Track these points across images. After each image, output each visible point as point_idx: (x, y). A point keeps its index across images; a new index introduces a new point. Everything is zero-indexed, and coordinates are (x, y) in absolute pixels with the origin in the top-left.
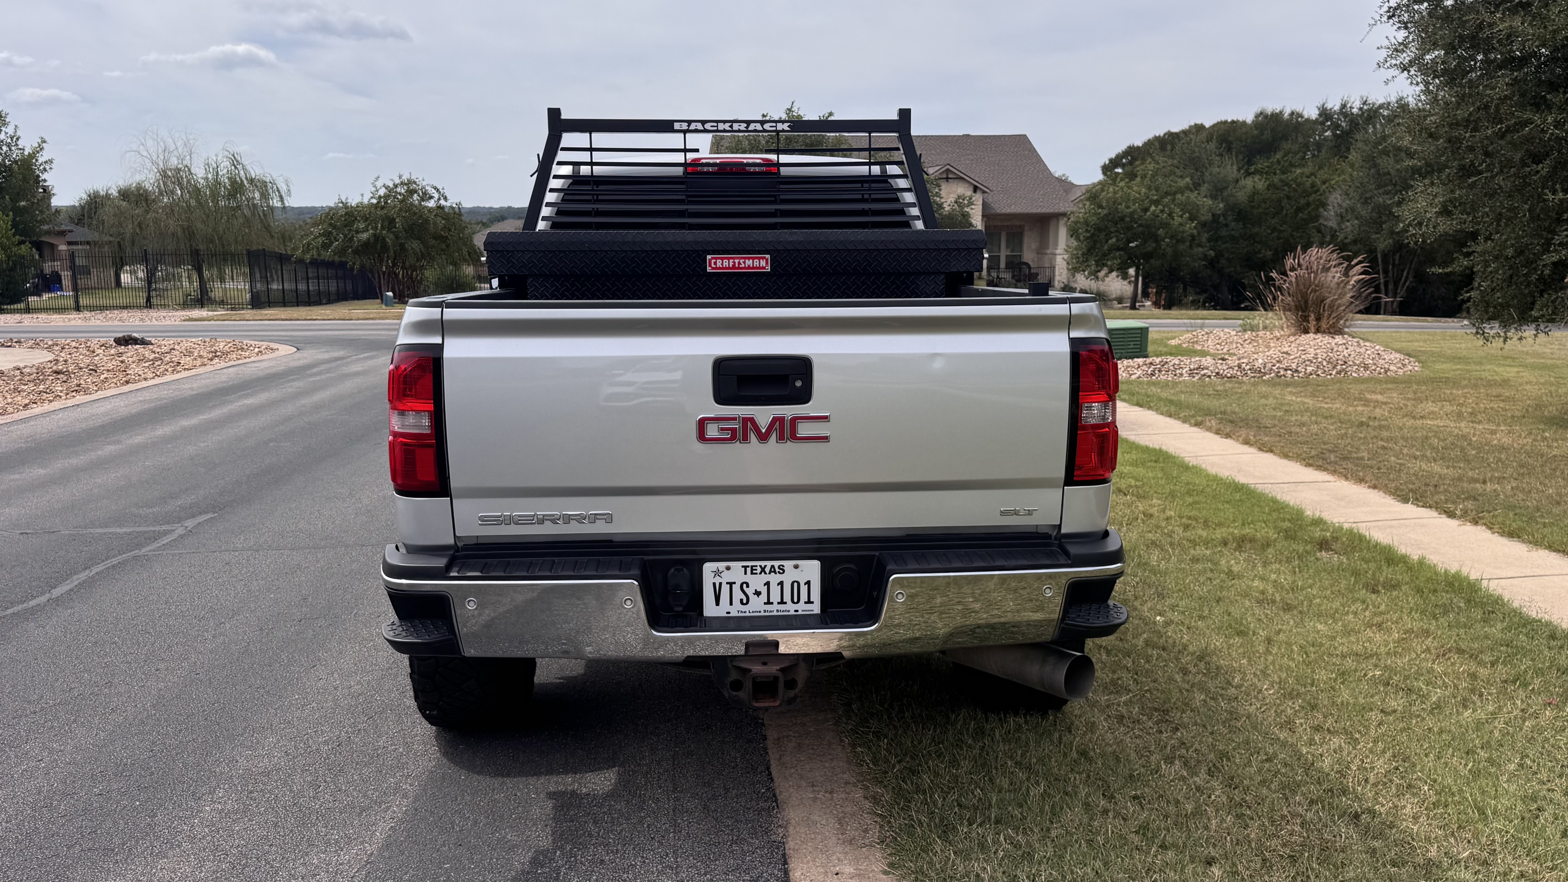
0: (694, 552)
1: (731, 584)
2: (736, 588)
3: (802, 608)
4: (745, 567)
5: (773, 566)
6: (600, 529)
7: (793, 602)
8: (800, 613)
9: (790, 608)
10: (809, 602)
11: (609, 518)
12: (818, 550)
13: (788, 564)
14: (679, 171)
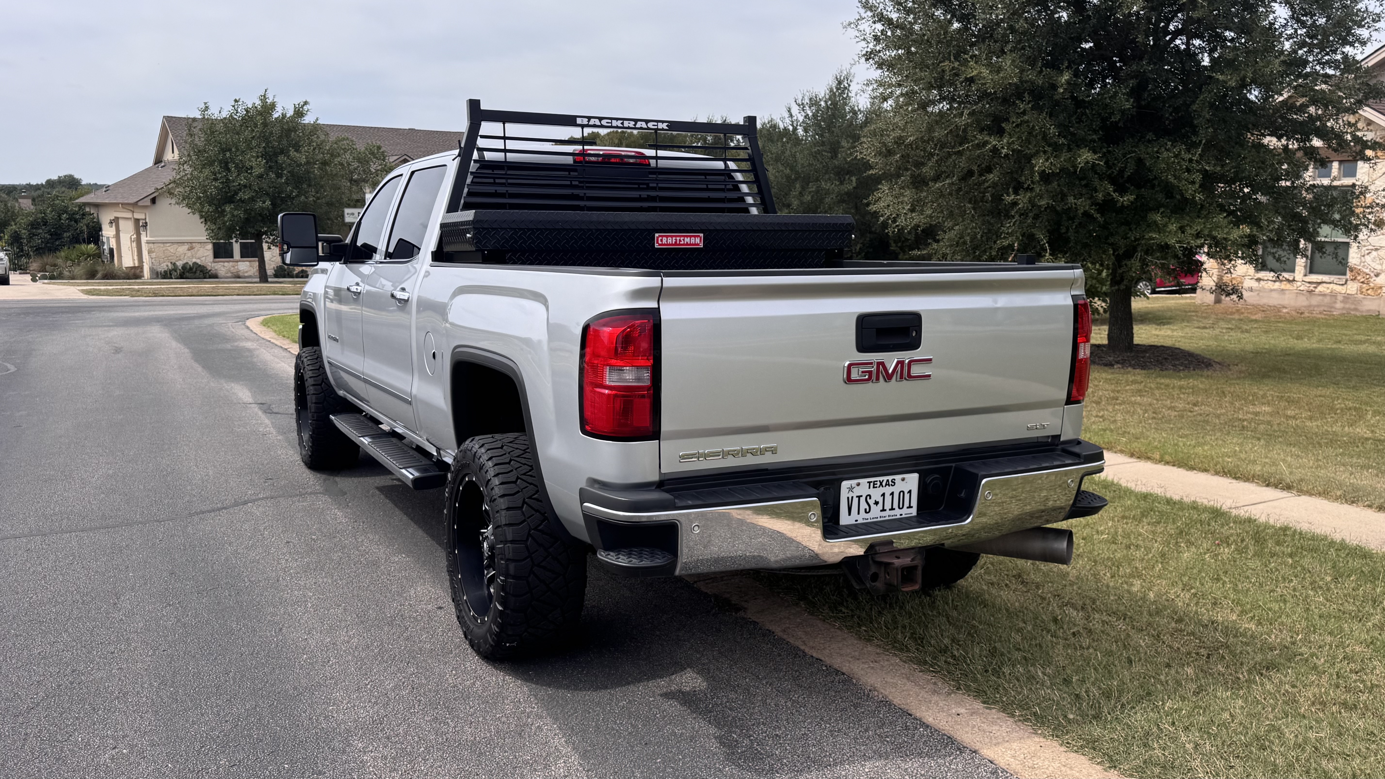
0: (834, 474)
1: (859, 497)
2: (863, 499)
3: (906, 512)
4: (869, 483)
5: (888, 481)
6: (767, 459)
7: (899, 508)
8: (904, 516)
9: (897, 513)
10: (910, 507)
11: (774, 451)
12: (916, 465)
13: (898, 478)
14: (569, 160)
